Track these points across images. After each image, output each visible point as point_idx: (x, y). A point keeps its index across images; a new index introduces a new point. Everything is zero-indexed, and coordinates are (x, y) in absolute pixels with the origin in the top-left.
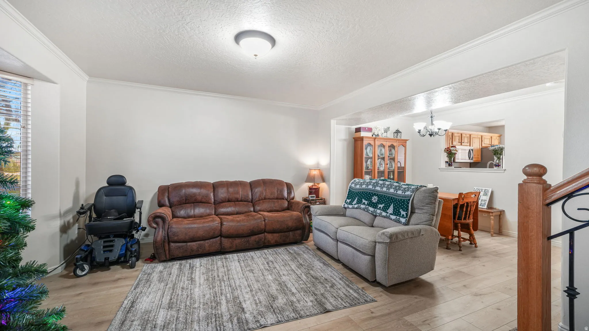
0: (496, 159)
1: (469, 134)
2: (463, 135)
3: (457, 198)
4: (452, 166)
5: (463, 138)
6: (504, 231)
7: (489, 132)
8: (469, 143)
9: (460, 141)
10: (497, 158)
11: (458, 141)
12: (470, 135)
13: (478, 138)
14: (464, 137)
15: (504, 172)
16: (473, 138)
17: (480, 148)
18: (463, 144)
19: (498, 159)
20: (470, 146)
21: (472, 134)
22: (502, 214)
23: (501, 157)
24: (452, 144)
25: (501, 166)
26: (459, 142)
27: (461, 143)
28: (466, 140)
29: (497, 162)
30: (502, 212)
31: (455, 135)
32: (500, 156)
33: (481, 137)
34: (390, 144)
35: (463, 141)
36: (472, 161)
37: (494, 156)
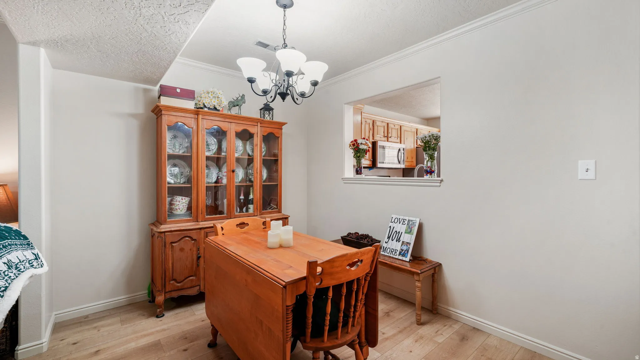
0: (427, 159)
1: (398, 125)
2: (390, 125)
3: (304, 278)
4: (361, 174)
5: (390, 131)
6: (441, 306)
7: (428, 125)
8: (399, 139)
9: (386, 135)
10: (428, 157)
11: (383, 135)
12: (401, 126)
13: (412, 132)
14: (392, 129)
15: (439, 184)
16: (405, 131)
17: (415, 147)
18: (390, 139)
19: (431, 158)
20: (401, 143)
21: (403, 126)
22: (437, 271)
23: (436, 155)
24: (373, 139)
25: (436, 172)
26: (384, 137)
27: (387, 137)
28: (394, 133)
29: (429, 165)
30: (437, 269)
31: (378, 123)
32: (434, 154)
33: (416, 131)
34: (240, 128)
35: (390, 135)
36: (403, 166)
37: (424, 153)
